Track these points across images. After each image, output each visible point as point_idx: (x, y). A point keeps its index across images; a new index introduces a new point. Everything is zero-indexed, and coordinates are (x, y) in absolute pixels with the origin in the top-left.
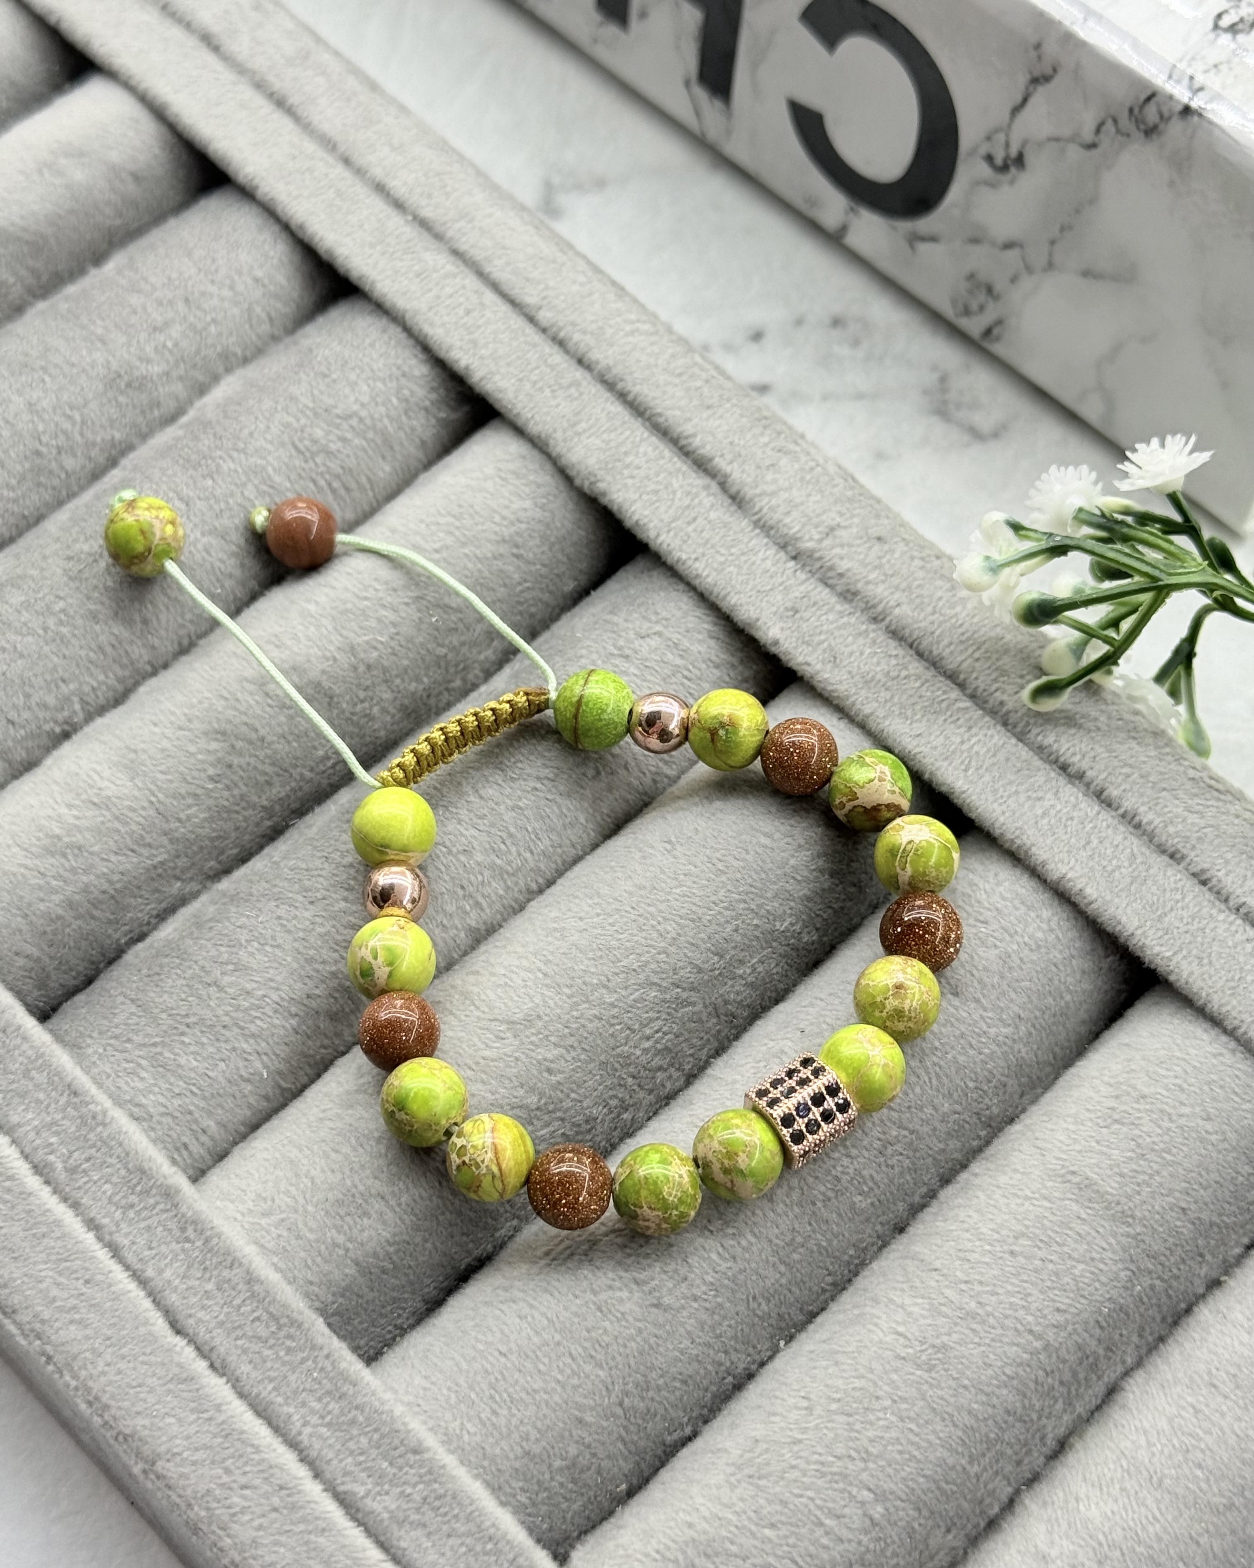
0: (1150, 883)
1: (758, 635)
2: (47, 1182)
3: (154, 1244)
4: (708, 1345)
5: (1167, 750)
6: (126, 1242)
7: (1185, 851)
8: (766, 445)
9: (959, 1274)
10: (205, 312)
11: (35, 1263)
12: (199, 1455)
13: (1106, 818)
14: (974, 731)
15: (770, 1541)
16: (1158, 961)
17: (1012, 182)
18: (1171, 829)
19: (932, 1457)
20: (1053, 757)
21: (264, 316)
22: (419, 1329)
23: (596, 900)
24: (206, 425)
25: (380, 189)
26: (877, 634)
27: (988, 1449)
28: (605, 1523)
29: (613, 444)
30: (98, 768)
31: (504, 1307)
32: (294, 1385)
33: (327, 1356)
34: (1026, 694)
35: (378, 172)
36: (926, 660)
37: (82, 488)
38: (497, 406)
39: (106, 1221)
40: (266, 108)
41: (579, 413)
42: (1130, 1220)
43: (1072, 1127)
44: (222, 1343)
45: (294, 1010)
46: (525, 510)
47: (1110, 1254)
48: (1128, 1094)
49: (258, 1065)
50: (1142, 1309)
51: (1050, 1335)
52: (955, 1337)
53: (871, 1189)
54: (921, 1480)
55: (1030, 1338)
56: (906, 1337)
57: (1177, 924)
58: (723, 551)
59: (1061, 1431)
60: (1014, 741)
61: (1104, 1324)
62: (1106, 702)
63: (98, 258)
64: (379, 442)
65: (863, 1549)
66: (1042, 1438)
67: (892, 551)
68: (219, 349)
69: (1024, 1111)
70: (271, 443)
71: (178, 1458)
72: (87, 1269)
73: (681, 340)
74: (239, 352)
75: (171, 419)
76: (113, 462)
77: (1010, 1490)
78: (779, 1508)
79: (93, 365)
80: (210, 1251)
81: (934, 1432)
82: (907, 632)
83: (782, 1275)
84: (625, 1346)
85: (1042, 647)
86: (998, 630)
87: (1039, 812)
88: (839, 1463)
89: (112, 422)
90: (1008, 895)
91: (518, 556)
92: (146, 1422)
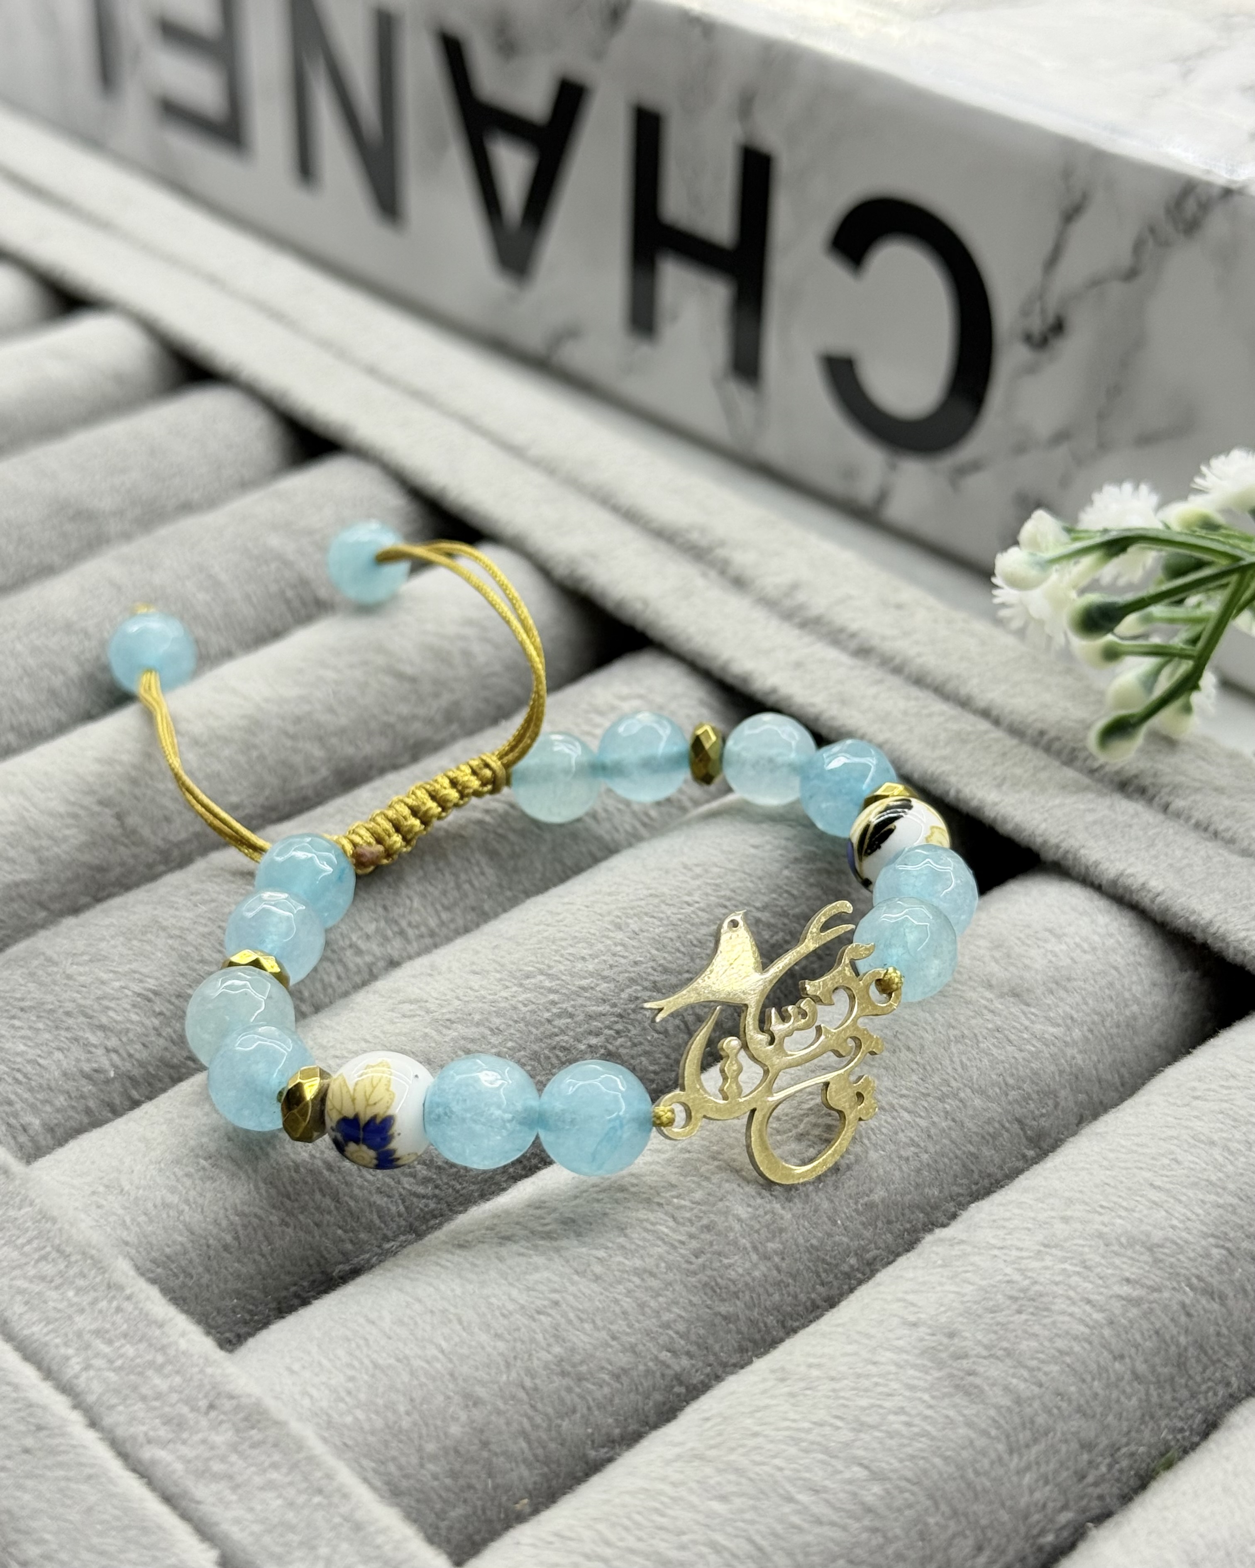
0: (1230, 878)
13: (1173, 827)
14: (1008, 756)
17: (1053, 358)
20: (1108, 776)
67: (912, 615)
83: (756, 1266)
88: (818, 1431)
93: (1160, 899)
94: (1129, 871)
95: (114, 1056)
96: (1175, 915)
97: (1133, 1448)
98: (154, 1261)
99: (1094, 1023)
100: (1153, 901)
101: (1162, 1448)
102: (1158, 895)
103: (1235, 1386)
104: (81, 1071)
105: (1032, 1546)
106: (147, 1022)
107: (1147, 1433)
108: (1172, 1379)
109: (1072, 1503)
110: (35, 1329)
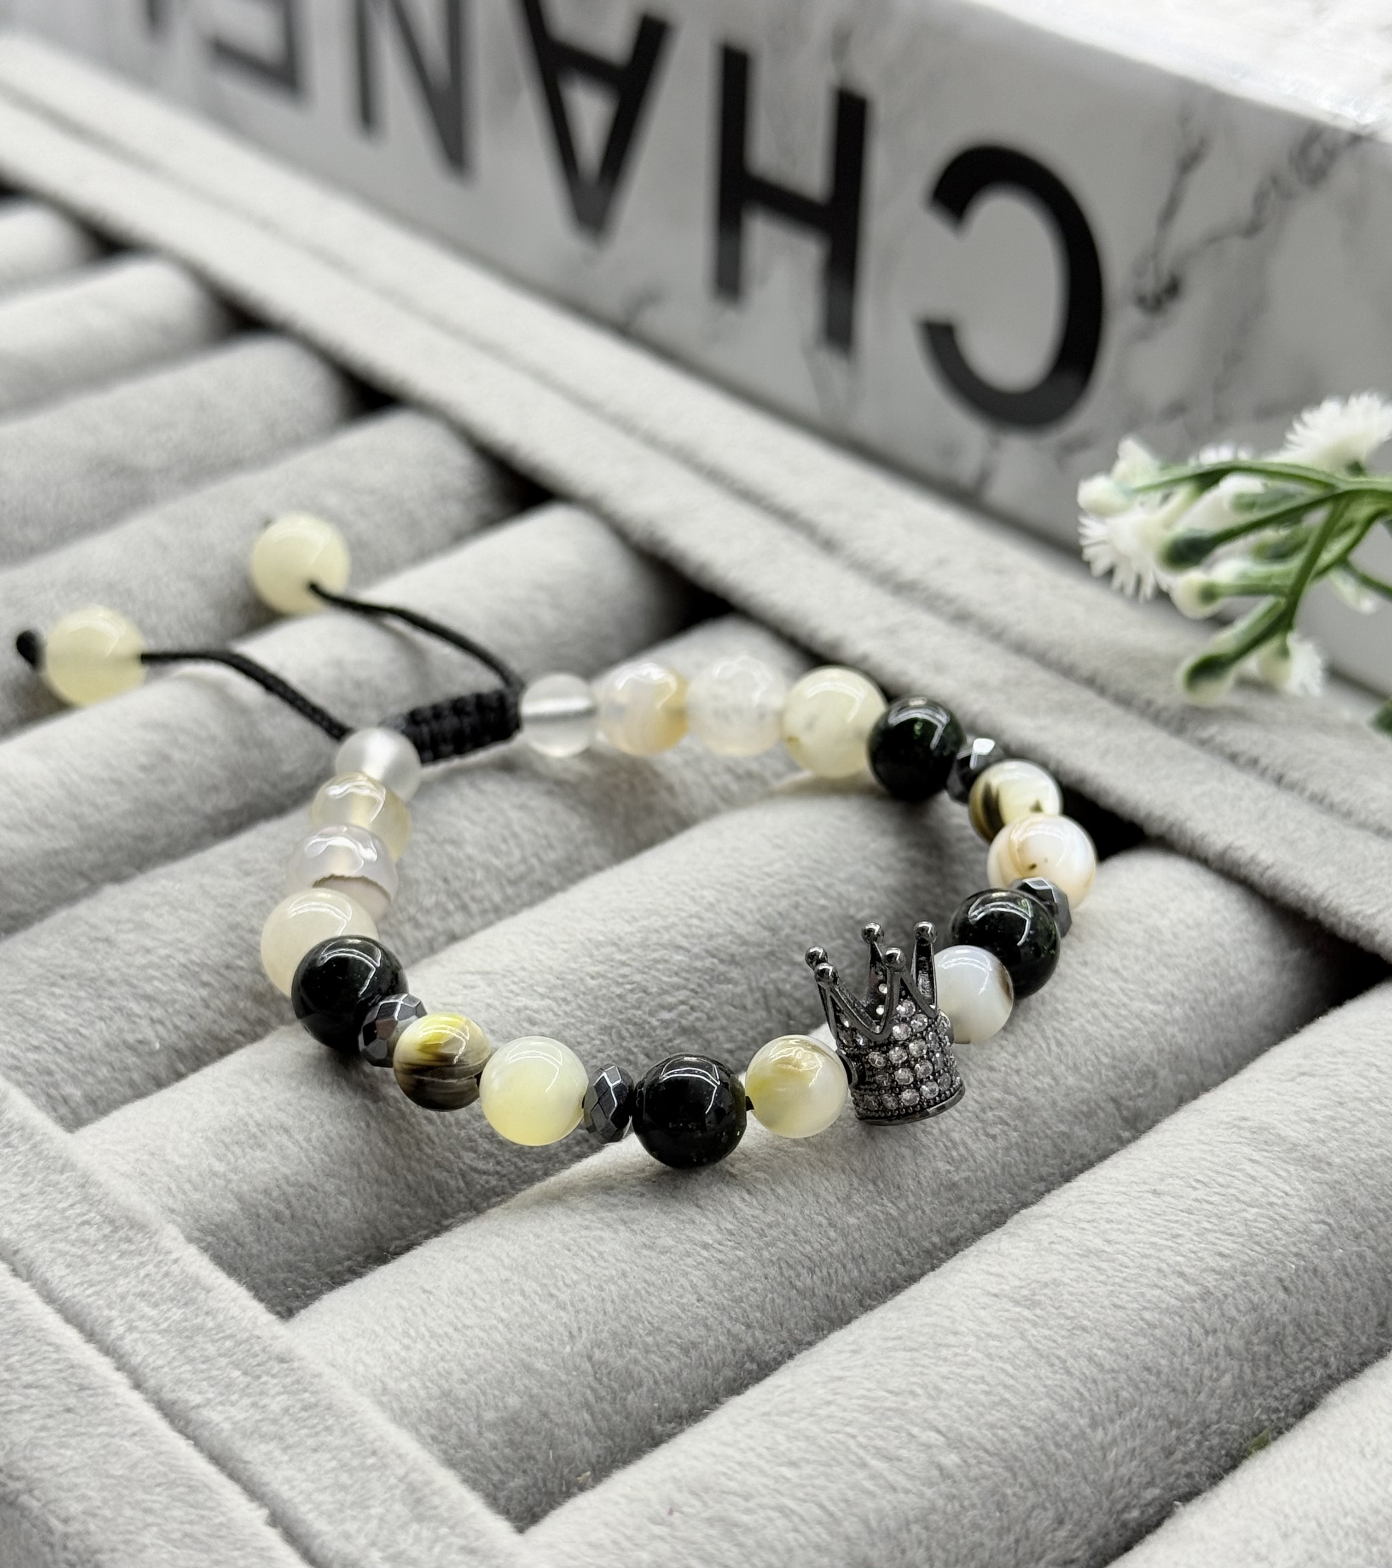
0: (1345, 851)
1: (844, 654)
13: (1287, 799)
14: (1113, 727)
15: (787, 1480)
17: (1166, 323)
19: (1033, 1406)
20: (1218, 748)
27: (1120, 1414)
38: (546, 482)
42: (1326, 1168)
47: (1296, 1200)
49: (150, 1032)
50: (1348, 1285)
51: (1210, 1281)
52: (1071, 1274)
54: (1017, 1431)
55: (1180, 1281)
61: (1291, 1287)
65: (926, 1504)
78: (803, 1444)
80: (36, 1155)
81: (1037, 1377)
83: (832, 1241)
93: (1270, 873)
94: (1238, 843)
95: (159, 1028)
96: (1285, 889)
97: (1224, 1425)
98: (202, 1230)
99: (1196, 1000)
100: (1262, 875)
101: (1256, 1428)
102: (1268, 868)
103: (1334, 1367)
104: (125, 1042)
105: (1115, 1521)
106: (194, 993)
107: (1239, 1410)
108: (1268, 1357)
109: (1158, 1480)
110: (76, 1291)
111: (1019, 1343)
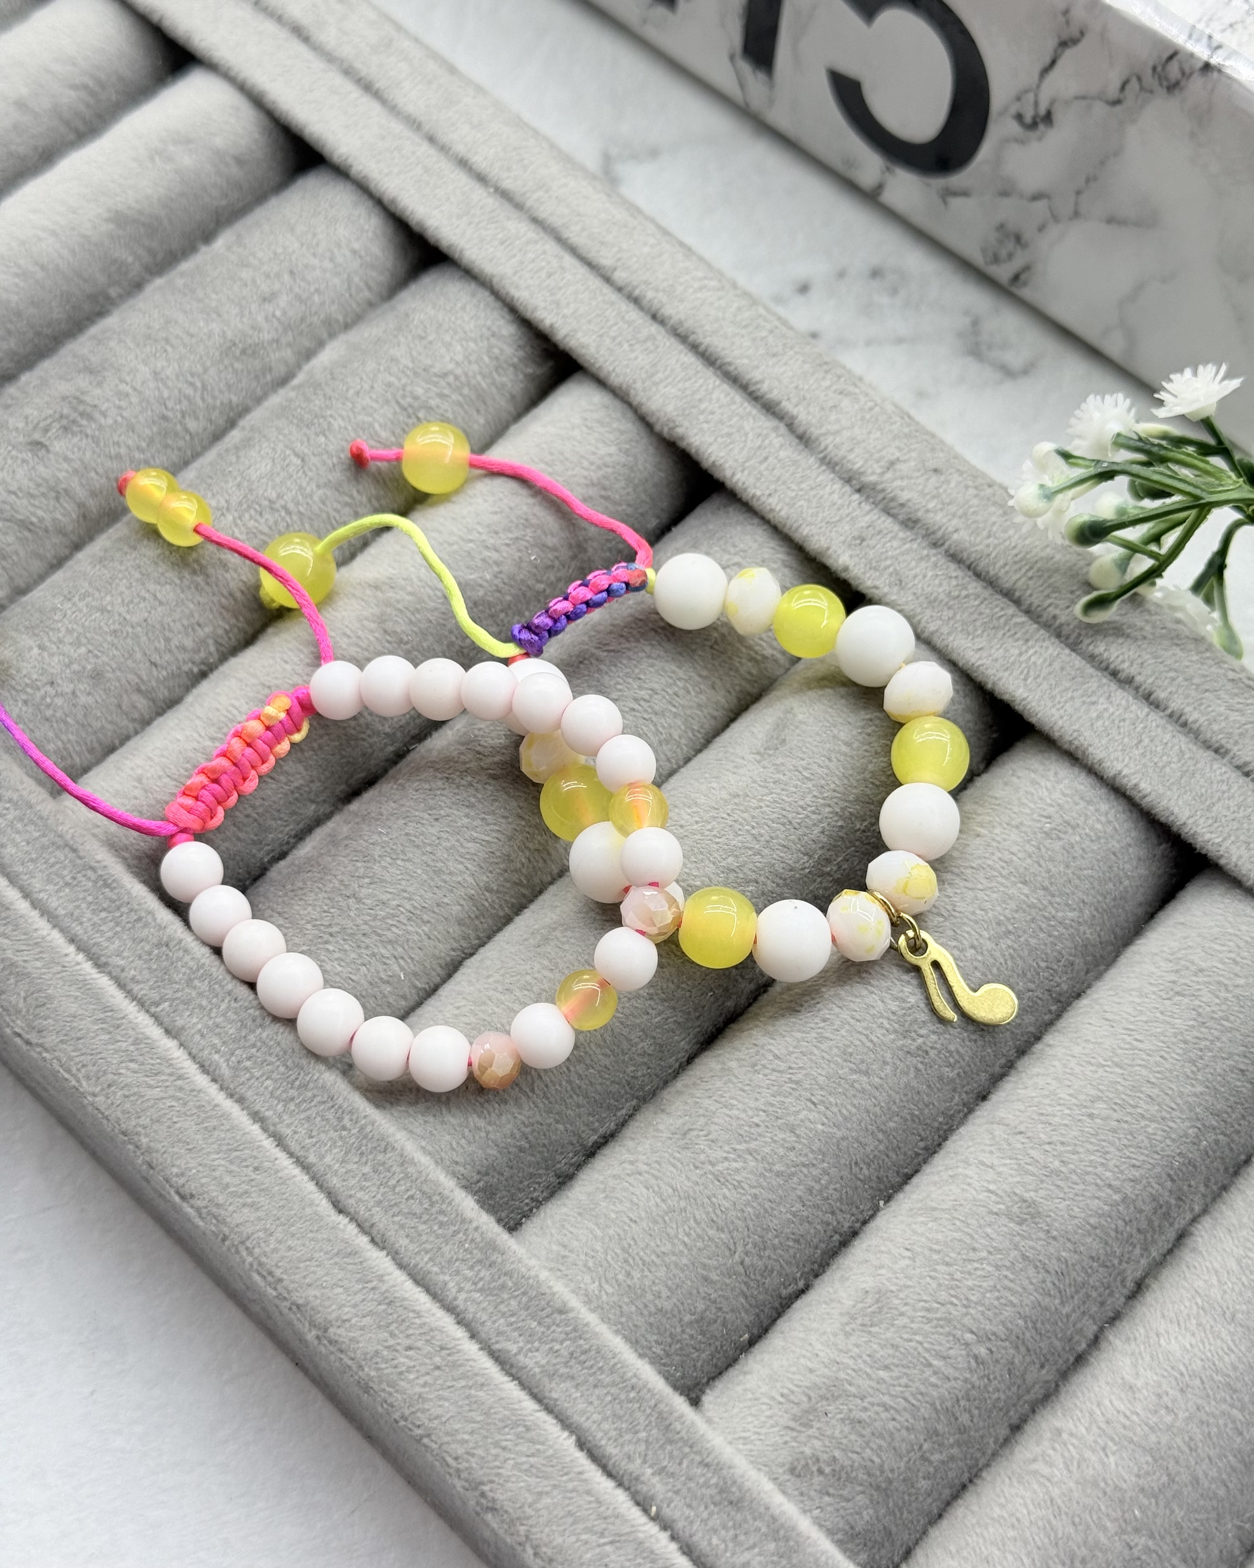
0: (1198, 776)
1: (830, 562)
2: (214, 1080)
3: (314, 1133)
4: (817, 1207)
5: (1208, 654)
6: (289, 1132)
7: (1229, 746)
8: (828, 388)
9: (1042, 1136)
10: (309, 283)
11: (208, 1153)
12: (367, 1321)
13: (1155, 719)
14: (1030, 643)
15: (884, 1381)
16: (1209, 847)
17: (1040, 139)
18: (1216, 727)
19: (1027, 1301)
20: (1104, 665)
21: (362, 284)
22: (553, 1201)
23: (695, 809)
24: (317, 386)
25: (463, 163)
26: (937, 557)
28: (731, 1370)
29: (688, 392)
30: (237, 704)
31: (631, 1180)
32: (447, 1256)
33: (476, 1229)
34: (1078, 608)
35: (460, 149)
36: (984, 580)
37: (205, 449)
38: (580, 361)
39: (269, 1113)
40: (354, 93)
41: (655, 365)
43: (1137, 1000)
44: (381, 1220)
45: (425, 917)
46: (610, 455)
47: (1178, 1113)
48: (1187, 968)
49: (396, 967)
50: (1208, 1161)
52: (1042, 1193)
53: (957, 1062)
54: (1019, 1321)
55: (1109, 1191)
56: (997, 1195)
57: (1225, 812)
58: (794, 487)
59: (1138, 1274)
60: (1067, 651)
61: (1175, 1177)
62: (1149, 612)
63: (208, 237)
64: (473, 397)
65: (968, 1386)
66: (1123, 1281)
67: (948, 482)
68: (322, 316)
69: (1089, 986)
70: (376, 401)
71: (347, 1325)
72: (255, 1158)
73: (746, 294)
74: (340, 318)
75: (283, 381)
76: (232, 424)
77: (1095, 1328)
78: (891, 1351)
79: (210, 335)
80: (365, 1137)
81: (1028, 1278)
82: (965, 555)
83: (880, 1142)
84: (743, 1211)
85: (1089, 565)
86: (1048, 550)
87: (1094, 715)
88: (943, 1309)
89: (229, 386)
90: (1068, 792)
91: (606, 498)
92: (317, 1293)
95: (402, 963)
96: (1158, 812)
99: (1098, 902)
100: (1141, 798)
102: (1147, 795)
104: (381, 979)
111: (1014, 1253)
